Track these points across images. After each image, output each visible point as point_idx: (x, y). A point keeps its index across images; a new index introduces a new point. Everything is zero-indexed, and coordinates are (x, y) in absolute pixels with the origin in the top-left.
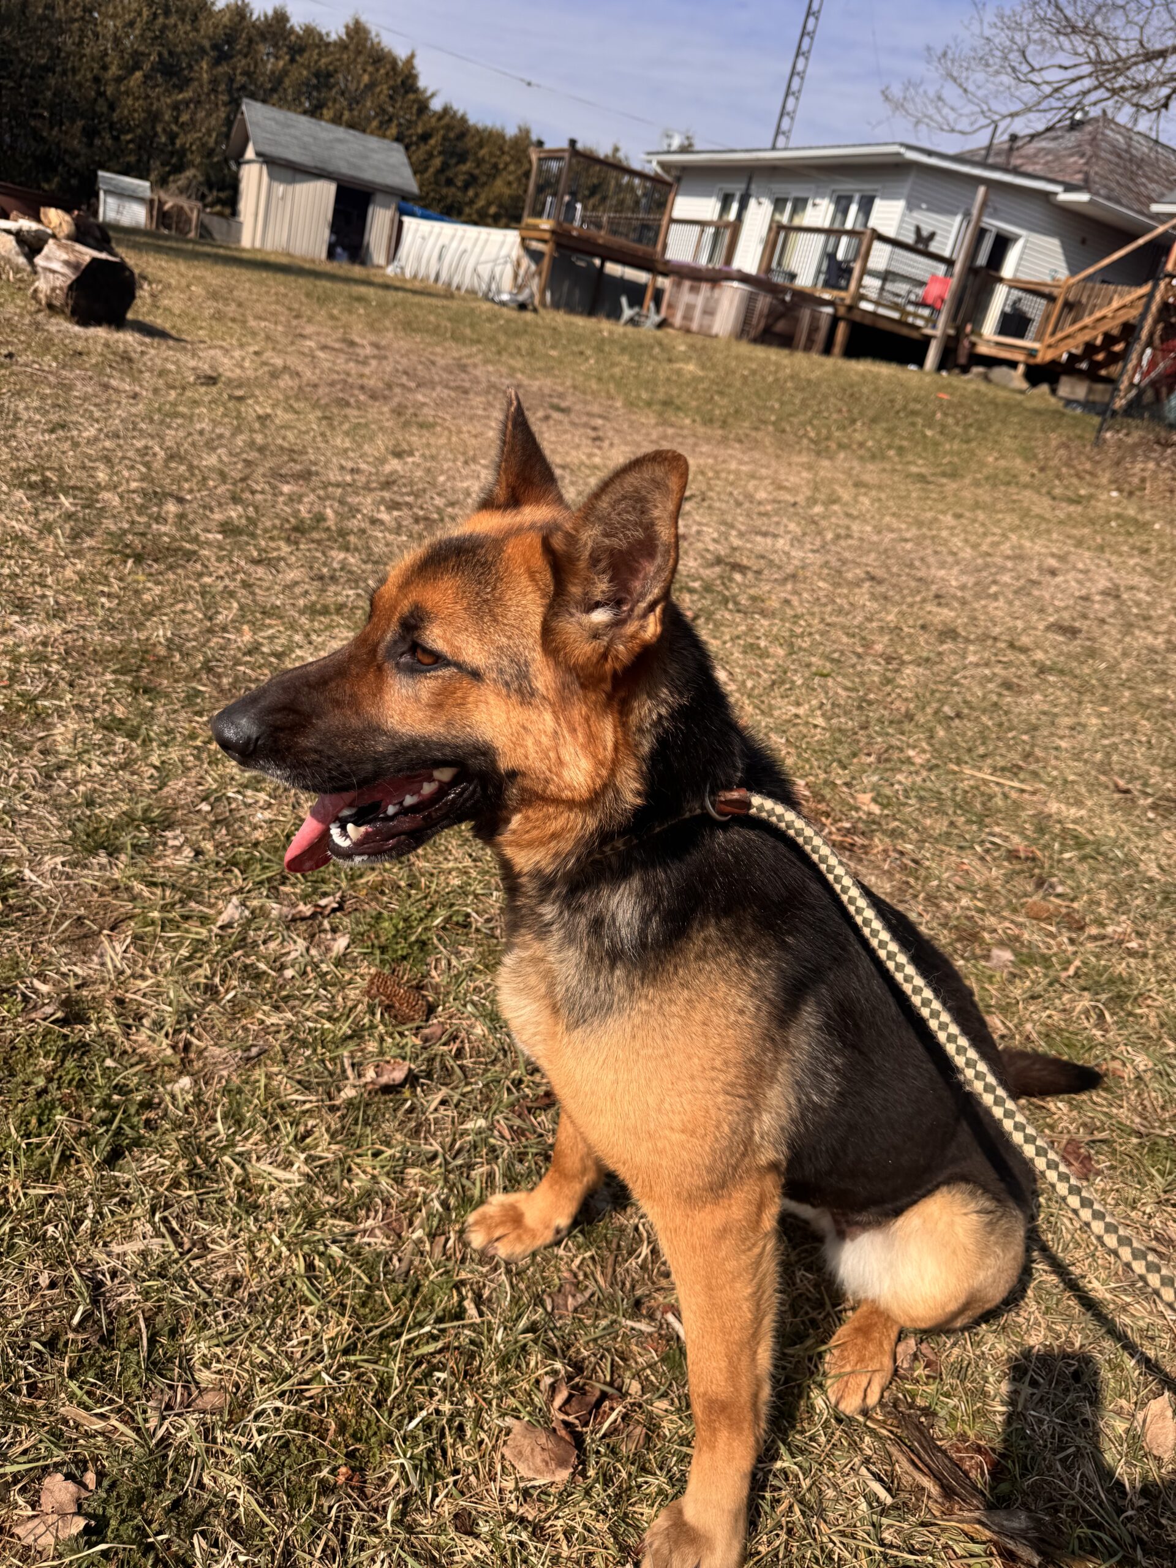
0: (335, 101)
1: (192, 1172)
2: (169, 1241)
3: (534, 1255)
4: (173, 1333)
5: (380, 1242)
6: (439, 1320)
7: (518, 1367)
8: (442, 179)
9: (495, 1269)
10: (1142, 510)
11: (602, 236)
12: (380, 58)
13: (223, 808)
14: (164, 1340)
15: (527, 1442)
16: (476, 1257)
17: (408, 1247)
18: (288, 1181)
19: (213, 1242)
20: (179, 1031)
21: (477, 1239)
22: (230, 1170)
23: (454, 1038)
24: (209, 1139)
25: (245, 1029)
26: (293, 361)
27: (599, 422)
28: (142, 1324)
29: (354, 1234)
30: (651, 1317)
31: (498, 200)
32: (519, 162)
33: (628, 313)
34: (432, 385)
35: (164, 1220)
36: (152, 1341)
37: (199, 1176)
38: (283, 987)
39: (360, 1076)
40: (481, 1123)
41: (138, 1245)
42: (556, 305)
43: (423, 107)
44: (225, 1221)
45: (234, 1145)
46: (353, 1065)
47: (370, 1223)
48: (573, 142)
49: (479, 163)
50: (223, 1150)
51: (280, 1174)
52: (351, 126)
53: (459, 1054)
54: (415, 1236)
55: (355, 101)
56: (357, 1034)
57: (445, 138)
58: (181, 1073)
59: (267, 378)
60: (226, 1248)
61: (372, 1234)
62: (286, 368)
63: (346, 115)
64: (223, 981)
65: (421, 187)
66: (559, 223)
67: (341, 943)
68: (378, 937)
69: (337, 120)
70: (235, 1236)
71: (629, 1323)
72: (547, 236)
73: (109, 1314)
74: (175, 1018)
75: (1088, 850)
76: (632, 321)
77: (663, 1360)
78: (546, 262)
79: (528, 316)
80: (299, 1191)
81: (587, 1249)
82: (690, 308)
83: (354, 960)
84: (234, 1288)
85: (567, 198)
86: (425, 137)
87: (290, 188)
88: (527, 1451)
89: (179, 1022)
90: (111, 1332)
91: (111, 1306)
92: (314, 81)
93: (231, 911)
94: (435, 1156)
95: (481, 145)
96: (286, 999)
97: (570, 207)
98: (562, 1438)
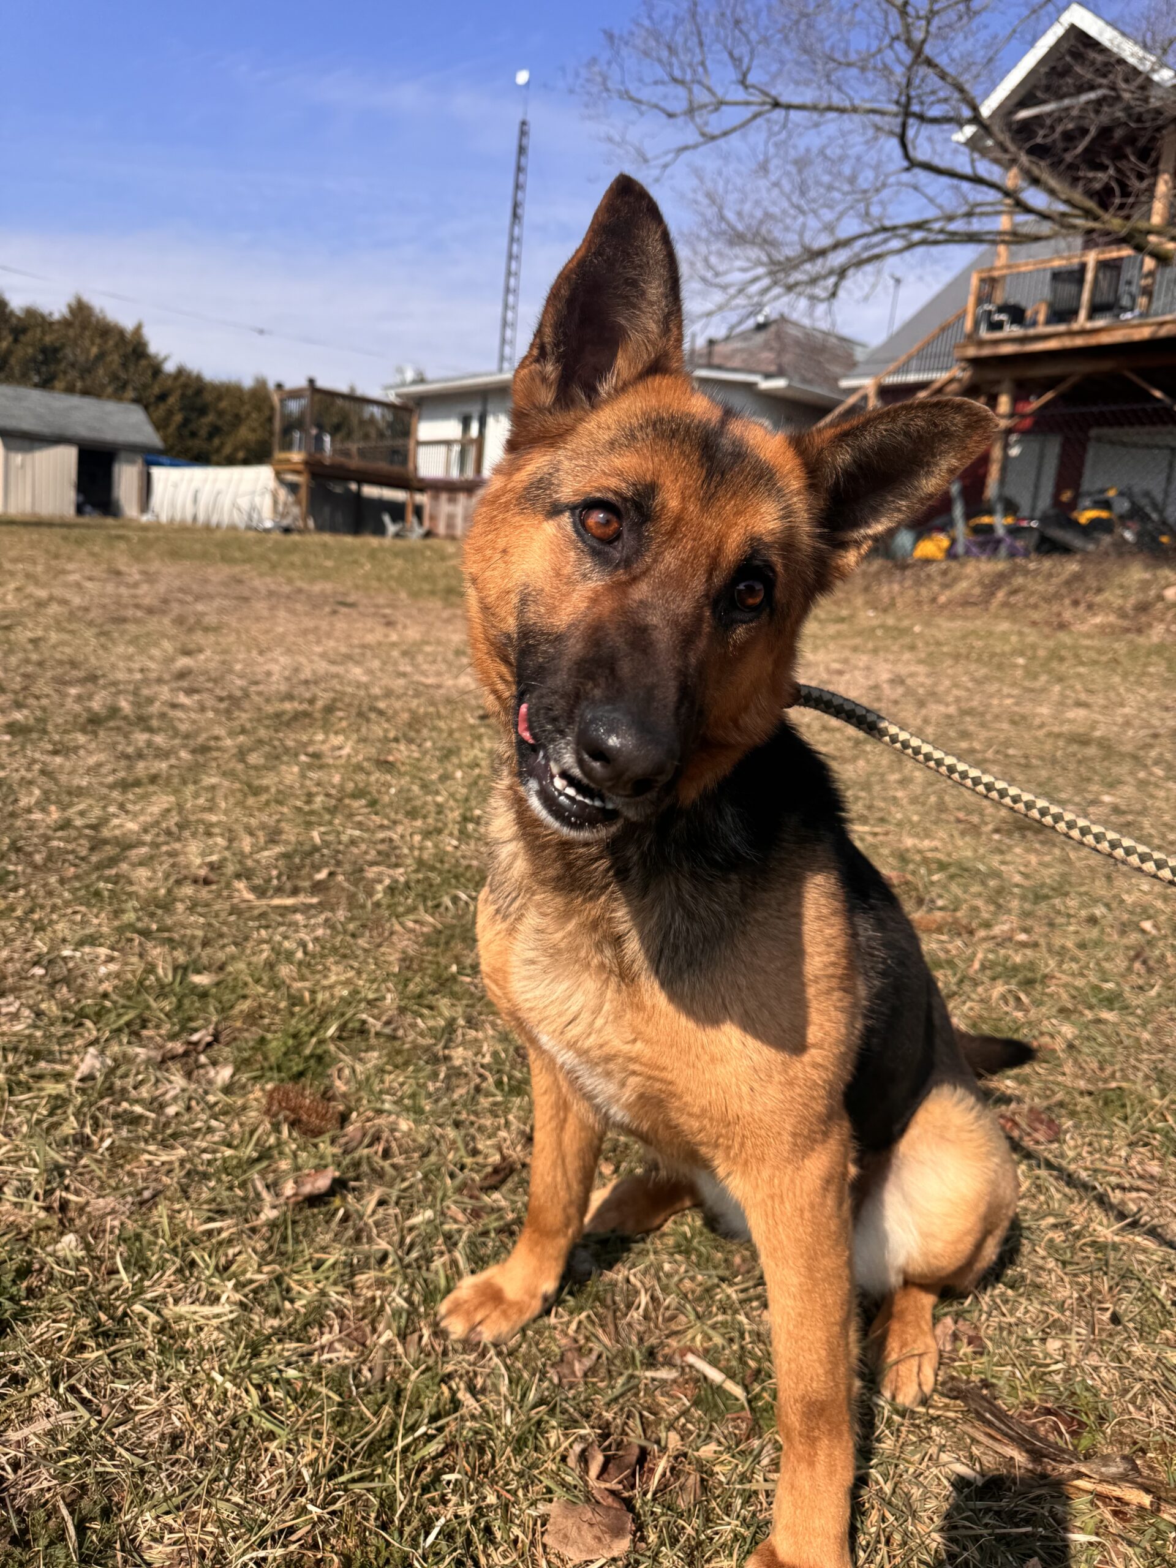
0: (65, 373)
1: (97, 1331)
2: (82, 1411)
3: (523, 1330)
4: (107, 1514)
5: (343, 1355)
6: (433, 1418)
7: (537, 1449)
8: (186, 432)
9: (483, 1355)
10: (899, 619)
11: (355, 463)
12: (106, 331)
13: (60, 970)
14: (96, 1525)
15: (570, 1522)
16: (459, 1347)
17: (377, 1356)
18: (218, 1316)
19: (138, 1402)
20: (52, 1191)
21: (456, 1328)
22: (144, 1320)
23: (376, 1138)
24: (111, 1292)
25: (131, 1174)
26: (58, 592)
27: (387, 611)
28: (65, 1512)
29: (311, 1354)
30: (669, 1363)
31: (245, 445)
32: (259, 409)
33: (392, 528)
34: (210, 597)
35: (72, 1389)
36: (81, 1529)
37: (106, 1335)
38: (167, 1125)
39: (277, 1195)
40: (429, 1214)
41: (43, 1425)
42: (320, 528)
43: (156, 370)
44: (148, 1374)
45: (142, 1291)
46: (268, 1187)
47: (326, 1338)
48: (311, 382)
49: (221, 414)
50: (130, 1302)
51: (207, 1310)
52: (86, 393)
53: (386, 1154)
54: (382, 1340)
55: (87, 371)
56: (265, 1154)
57: (183, 396)
58: (62, 1234)
59: (32, 609)
60: (155, 1404)
61: (331, 1347)
62: (51, 598)
63: (79, 384)
64: (95, 1131)
65: (165, 439)
66: (310, 454)
67: (225, 1074)
68: (266, 1058)
69: (70, 390)
70: (164, 1389)
71: (649, 1374)
72: (301, 467)
73: (18, 1511)
74: (42, 1180)
75: (952, 870)
76: (397, 535)
77: (696, 1403)
78: (303, 493)
79: (295, 537)
80: (233, 1323)
81: (581, 1309)
82: (451, 518)
83: (244, 1087)
84: (175, 1448)
85: (314, 431)
86: (162, 397)
87: (29, 457)
88: (573, 1533)
89: (48, 1182)
90: (24, 1532)
91: (20, 1501)
92: (40, 357)
93: (90, 1062)
94: (385, 1257)
95: (220, 398)
96: (175, 1136)
97: (319, 440)
98: (609, 1507)
